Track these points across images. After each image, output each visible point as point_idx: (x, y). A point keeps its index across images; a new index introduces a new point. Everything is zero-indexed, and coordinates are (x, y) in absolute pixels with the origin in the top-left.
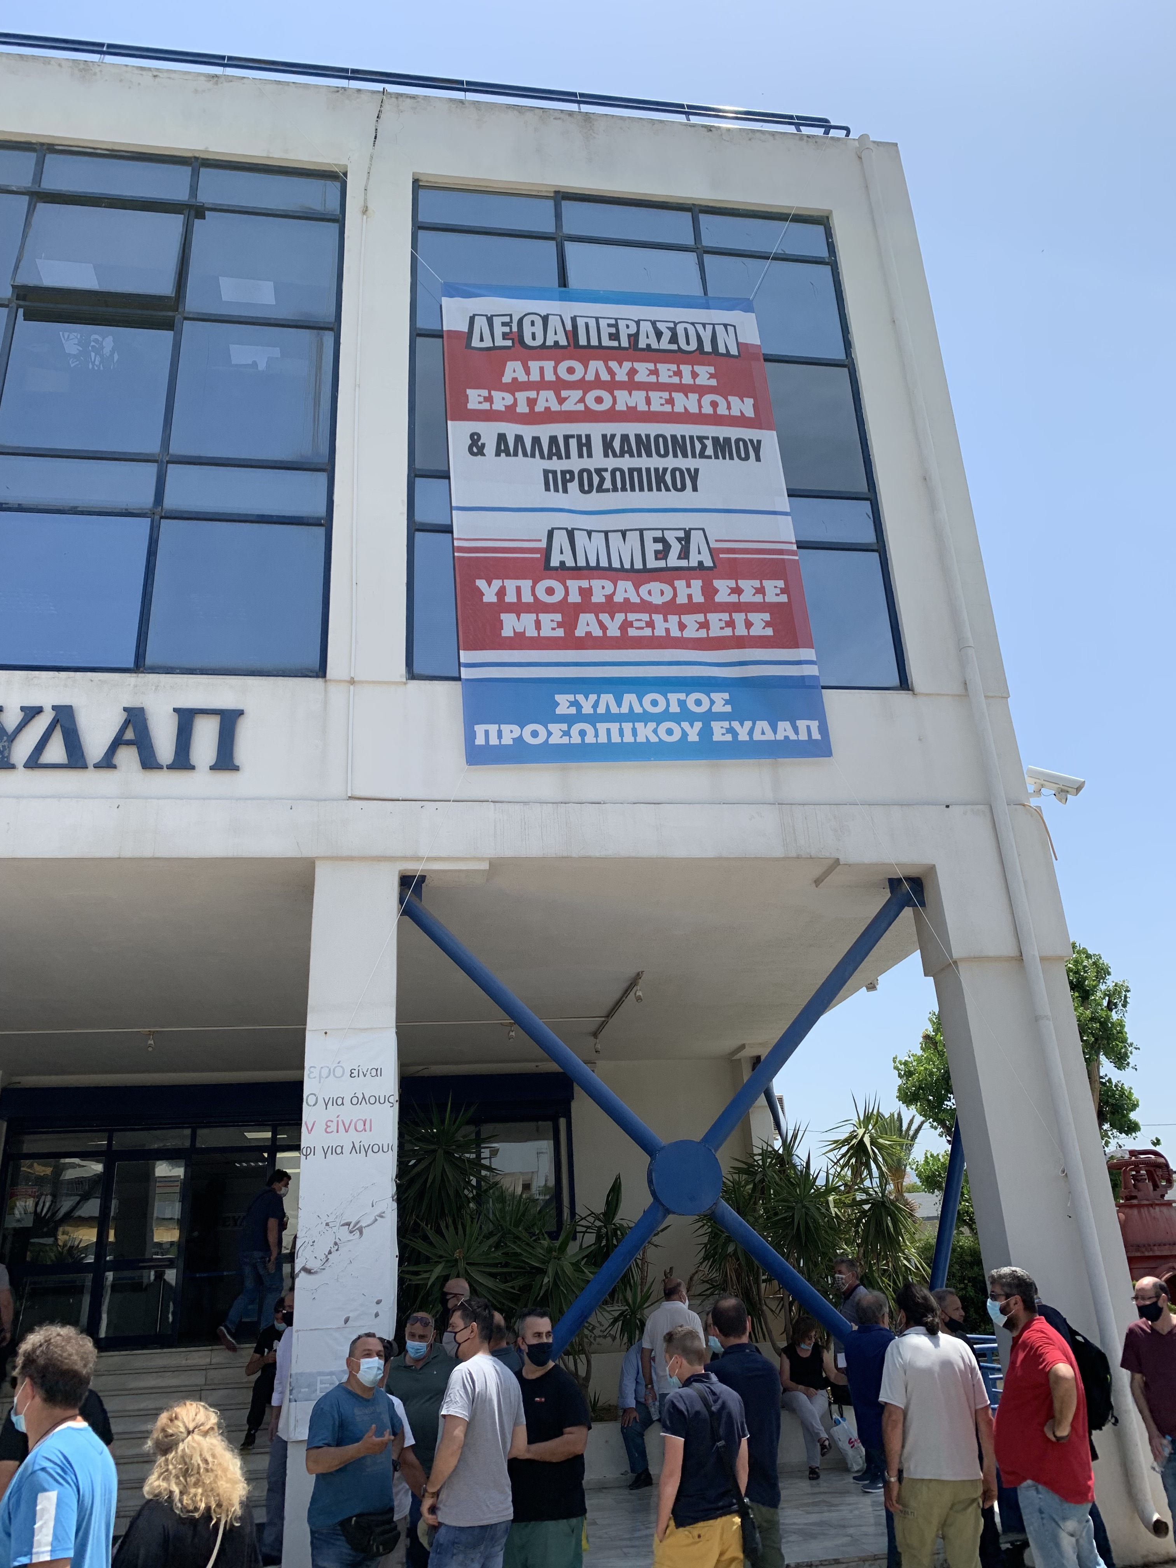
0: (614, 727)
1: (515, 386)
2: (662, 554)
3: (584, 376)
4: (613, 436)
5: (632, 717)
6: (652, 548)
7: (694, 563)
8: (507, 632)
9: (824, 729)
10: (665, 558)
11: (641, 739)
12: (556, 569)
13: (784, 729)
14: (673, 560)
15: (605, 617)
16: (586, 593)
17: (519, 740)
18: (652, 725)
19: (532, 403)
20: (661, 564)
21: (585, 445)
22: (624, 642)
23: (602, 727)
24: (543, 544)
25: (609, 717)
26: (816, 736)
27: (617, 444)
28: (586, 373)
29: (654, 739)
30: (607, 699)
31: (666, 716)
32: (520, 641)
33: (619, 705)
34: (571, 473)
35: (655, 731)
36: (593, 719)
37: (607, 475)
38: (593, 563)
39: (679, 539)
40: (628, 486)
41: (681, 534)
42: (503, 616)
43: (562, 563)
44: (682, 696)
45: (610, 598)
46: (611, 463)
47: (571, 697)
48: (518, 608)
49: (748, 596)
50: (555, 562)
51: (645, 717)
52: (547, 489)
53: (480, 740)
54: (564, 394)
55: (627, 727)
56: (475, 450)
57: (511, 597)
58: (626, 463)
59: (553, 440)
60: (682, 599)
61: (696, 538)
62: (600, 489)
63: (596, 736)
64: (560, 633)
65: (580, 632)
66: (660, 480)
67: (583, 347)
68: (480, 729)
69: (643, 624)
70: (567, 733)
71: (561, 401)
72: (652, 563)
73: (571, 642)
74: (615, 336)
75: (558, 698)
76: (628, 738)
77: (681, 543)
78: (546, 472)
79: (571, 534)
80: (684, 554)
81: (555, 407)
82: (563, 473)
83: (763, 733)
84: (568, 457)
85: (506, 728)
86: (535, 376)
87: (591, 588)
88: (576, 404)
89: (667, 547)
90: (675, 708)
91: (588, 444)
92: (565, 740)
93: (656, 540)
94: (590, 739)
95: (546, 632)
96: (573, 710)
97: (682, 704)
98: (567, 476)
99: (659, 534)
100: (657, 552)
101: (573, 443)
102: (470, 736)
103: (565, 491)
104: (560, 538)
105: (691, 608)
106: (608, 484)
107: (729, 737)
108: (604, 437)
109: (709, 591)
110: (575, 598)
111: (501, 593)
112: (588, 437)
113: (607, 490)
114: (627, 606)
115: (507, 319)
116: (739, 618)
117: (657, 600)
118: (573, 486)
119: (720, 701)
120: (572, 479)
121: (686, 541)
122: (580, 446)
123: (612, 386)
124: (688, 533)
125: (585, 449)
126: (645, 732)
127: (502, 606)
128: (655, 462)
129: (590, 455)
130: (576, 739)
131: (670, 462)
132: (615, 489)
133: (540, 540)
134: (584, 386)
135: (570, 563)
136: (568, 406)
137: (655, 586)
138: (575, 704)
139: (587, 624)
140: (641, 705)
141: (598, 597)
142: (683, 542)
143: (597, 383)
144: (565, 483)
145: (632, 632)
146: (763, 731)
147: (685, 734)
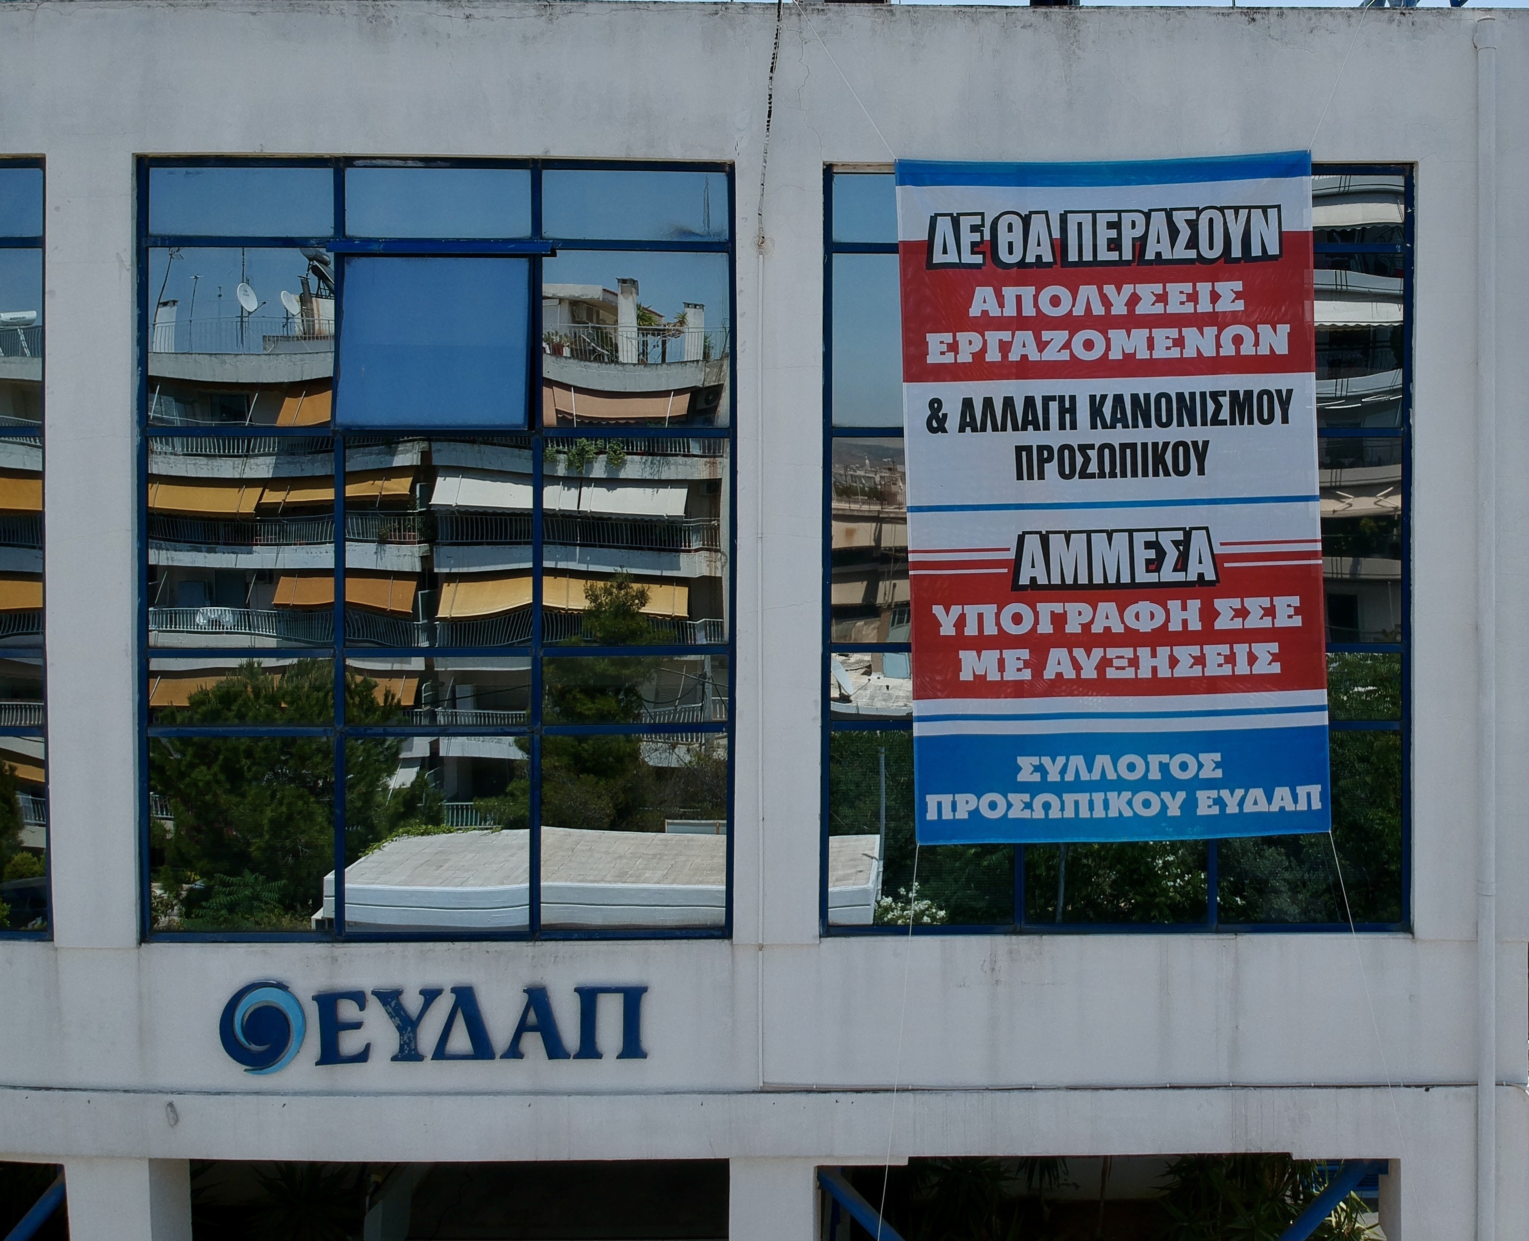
0: (1083, 798)
1: (986, 323)
2: (1154, 565)
3: (1071, 311)
4: (1104, 397)
5: (1103, 785)
6: (1143, 555)
7: (1192, 577)
8: (966, 675)
10: (1158, 570)
11: (1113, 813)
12: (1024, 587)
13: (1283, 797)
14: (1168, 574)
15: (1079, 653)
16: (1059, 620)
18: (1126, 795)
19: (1005, 347)
20: (1153, 578)
21: (1068, 409)
22: (1102, 685)
23: (1069, 798)
24: (1011, 555)
25: (1078, 786)
27: (1107, 410)
28: (1073, 305)
29: (1127, 813)
30: (1077, 761)
31: (1143, 784)
32: (979, 687)
34: (1049, 449)
35: (1130, 803)
36: (1060, 788)
37: (1093, 454)
38: (1069, 581)
39: (1176, 543)
40: (1118, 471)
41: (1180, 536)
42: (961, 653)
43: (1033, 579)
44: (1165, 758)
45: (1086, 627)
46: (1100, 437)
47: (1035, 760)
48: (980, 643)
49: (1255, 621)
50: (1024, 580)
51: (1120, 785)
52: (1020, 477)
53: (933, 816)
54: (1046, 335)
55: (1098, 797)
56: (934, 424)
57: (971, 630)
58: (1118, 436)
59: (1029, 402)
60: (1175, 626)
61: (1198, 540)
62: (1084, 475)
63: (1062, 809)
64: (1027, 675)
65: (1049, 674)
66: (1159, 459)
67: (1074, 264)
68: (933, 802)
69: (1125, 663)
70: (1028, 806)
71: (1042, 346)
72: (1142, 577)
73: (1038, 686)
74: (1115, 245)
75: (1021, 760)
76: (1099, 813)
77: (1178, 550)
78: (1019, 449)
79: (1045, 540)
80: (1182, 565)
81: (1034, 355)
82: (1041, 448)
83: (1256, 803)
84: (1047, 427)
85: (960, 798)
86: (1010, 311)
87: (1065, 612)
88: (1059, 351)
89: (1161, 554)
90: (1155, 775)
91: (1072, 410)
92: (1027, 814)
93: (1148, 545)
94: (1054, 814)
95: (1011, 675)
96: (1037, 777)
97: (1164, 767)
98: (1045, 453)
99: (1151, 537)
100: (1148, 562)
101: (1054, 406)
103: (1041, 476)
104: (1033, 544)
105: (1185, 637)
106: (1093, 468)
107: (1216, 810)
108: (1092, 398)
109: (1209, 614)
110: (1046, 627)
111: (961, 623)
112: (1073, 399)
113: (1092, 476)
114: (1108, 639)
115: (978, 220)
116: (1241, 650)
117: (1145, 626)
118: (1051, 468)
119: (1210, 764)
120: (1050, 459)
121: (1185, 545)
122: (1062, 411)
123: (1105, 323)
124: (1188, 534)
125: (1068, 416)
126: (1118, 804)
127: (961, 641)
128: (1154, 435)
129: (1074, 426)
130: (1039, 814)
131: (1174, 434)
132: (1102, 475)
133: (1008, 550)
134: (1070, 324)
135: (1042, 580)
136: (1052, 354)
137: (1144, 607)
138: (1040, 769)
139: (1058, 662)
140: (1116, 770)
141: (1073, 627)
142: (1181, 548)
143: (1089, 321)
144: (1042, 462)
145: (1111, 673)
146: (1255, 801)
147: (1164, 806)
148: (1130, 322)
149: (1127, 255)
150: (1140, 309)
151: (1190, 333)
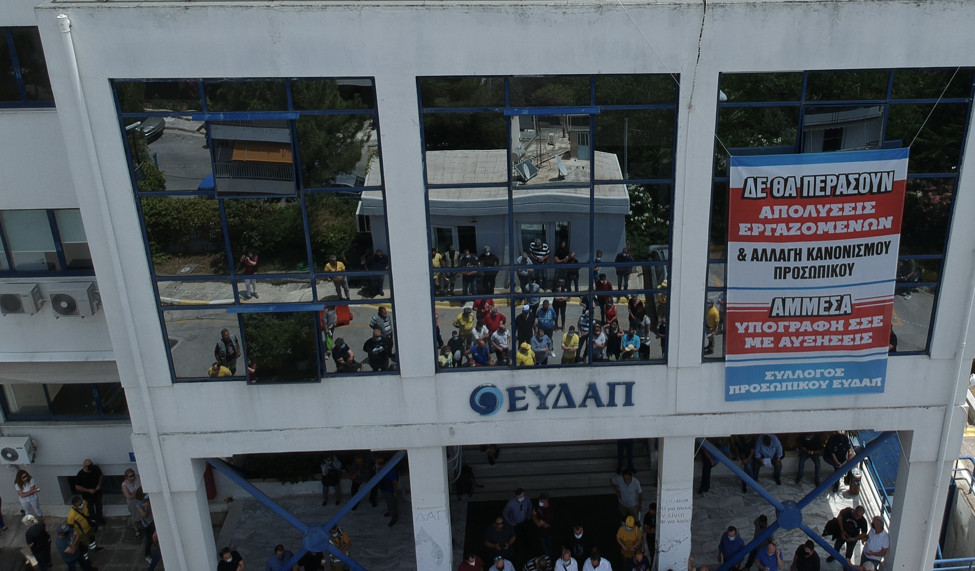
0: (790, 384)
1: (766, 221)
2: (827, 309)
3: (803, 215)
4: (813, 249)
5: (798, 379)
6: (823, 305)
7: (842, 312)
8: (747, 346)
9: (883, 382)
10: (829, 311)
11: (801, 388)
12: (774, 317)
13: (866, 382)
14: (833, 312)
15: (794, 338)
16: (787, 328)
17: (748, 391)
18: (806, 382)
19: (774, 230)
20: (826, 313)
21: (798, 254)
22: (801, 349)
23: (784, 384)
24: (770, 306)
25: (788, 380)
26: (879, 384)
27: (814, 254)
28: (804, 213)
29: (806, 388)
30: (789, 373)
31: (814, 378)
32: (753, 350)
33: (793, 375)
34: (789, 268)
35: (807, 385)
36: (781, 381)
37: (807, 270)
38: (792, 314)
39: (837, 301)
40: (817, 276)
41: (839, 298)
42: (746, 339)
43: (778, 314)
44: (823, 371)
45: (797, 330)
46: (811, 263)
47: (773, 373)
48: (754, 335)
49: (865, 326)
50: (774, 314)
51: (804, 379)
52: (775, 278)
53: (731, 392)
54: (791, 225)
55: (795, 384)
56: (741, 258)
57: (751, 330)
58: (818, 263)
59: (782, 251)
60: (833, 329)
61: (846, 300)
62: (803, 277)
63: (781, 388)
64: (772, 345)
65: (781, 345)
66: (834, 271)
67: (805, 197)
68: (732, 388)
69: (811, 341)
70: (769, 387)
71: (789, 229)
72: (822, 312)
73: (777, 349)
74: (823, 189)
75: (767, 373)
76: (795, 388)
77: (838, 303)
78: (776, 268)
79: (784, 301)
80: (839, 308)
81: (785, 233)
82: (785, 268)
83: (856, 384)
84: (789, 260)
85: (743, 387)
86: (776, 216)
87: (789, 325)
88: (796, 231)
89: (831, 304)
90: (818, 375)
91: (800, 254)
92: (768, 390)
93: (826, 302)
94: (778, 389)
95: (765, 345)
96: (773, 378)
97: (822, 374)
98: (787, 270)
99: (828, 299)
100: (825, 308)
101: (792, 253)
102: (727, 390)
103: (785, 278)
104: (779, 302)
105: (837, 333)
106: (807, 275)
107: (840, 386)
108: (809, 249)
109: (847, 325)
110: (781, 330)
111: (747, 328)
112: (800, 250)
113: (806, 278)
114: (806, 333)
115: (765, 180)
116: (858, 336)
117: (821, 329)
118: (789, 276)
119: (839, 372)
120: (789, 272)
121: (840, 302)
122: (796, 254)
123: (816, 220)
124: (842, 297)
125: (798, 256)
126: (803, 385)
127: (747, 334)
128: (833, 262)
129: (800, 260)
130: (772, 389)
131: (841, 261)
132: (810, 277)
133: (768, 304)
134: (802, 220)
135: (781, 314)
136: (792, 233)
137: (821, 323)
138: (775, 376)
139: (785, 342)
140: (803, 374)
141: (792, 330)
142: (839, 302)
143: (810, 219)
144: (785, 273)
145: (805, 344)
146: (856, 383)
147: (820, 385)
148: (827, 219)
149: (828, 192)
150: (832, 214)
151: (852, 223)
